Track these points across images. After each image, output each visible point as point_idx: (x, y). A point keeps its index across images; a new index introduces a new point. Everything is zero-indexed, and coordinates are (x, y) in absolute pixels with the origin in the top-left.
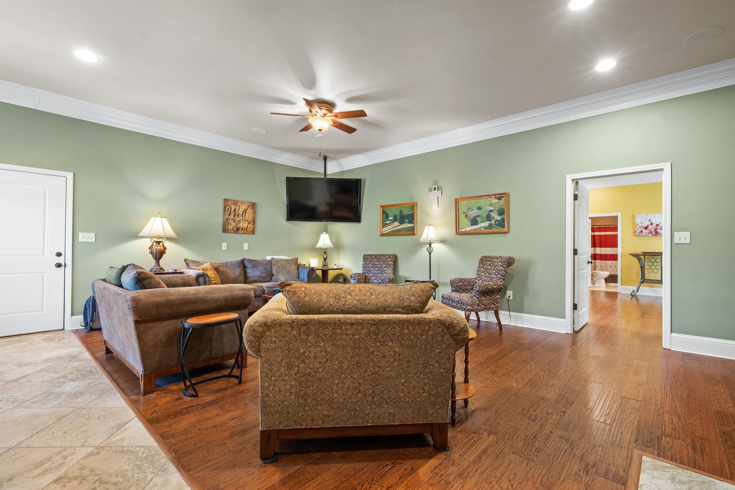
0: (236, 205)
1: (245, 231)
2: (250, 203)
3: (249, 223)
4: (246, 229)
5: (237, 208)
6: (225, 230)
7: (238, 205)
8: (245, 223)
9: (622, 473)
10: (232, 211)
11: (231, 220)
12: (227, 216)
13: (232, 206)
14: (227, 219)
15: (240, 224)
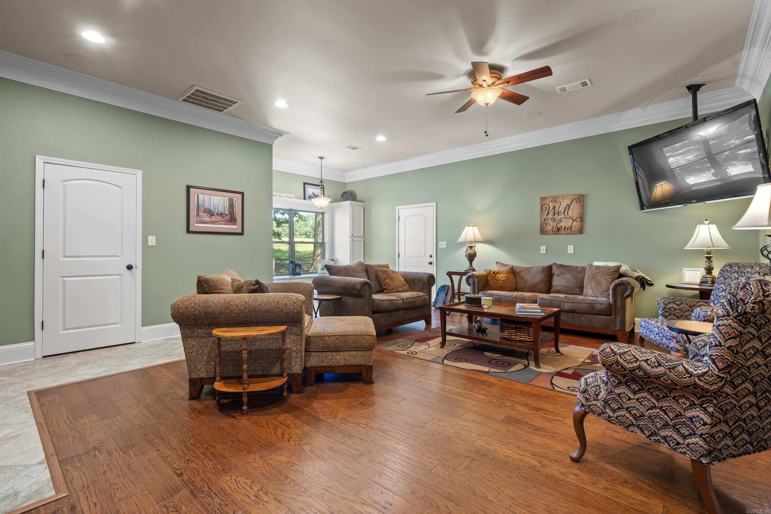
0: (556, 201)
1: (569, 231)
2: (575, 195)
3: (574, 220)
4: (569, 228)
5: (557, 205)
6: (543, 232)
7: (558, 201)
8: (568, 221)
9: (68, 467)
10: (551, 209)
11: (550, 220)
12: (545, 216)
13: (550, 204)
14: (545, 220)
15: (562, 223)
